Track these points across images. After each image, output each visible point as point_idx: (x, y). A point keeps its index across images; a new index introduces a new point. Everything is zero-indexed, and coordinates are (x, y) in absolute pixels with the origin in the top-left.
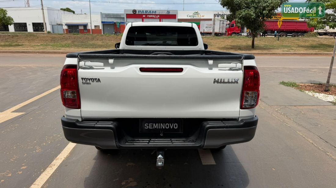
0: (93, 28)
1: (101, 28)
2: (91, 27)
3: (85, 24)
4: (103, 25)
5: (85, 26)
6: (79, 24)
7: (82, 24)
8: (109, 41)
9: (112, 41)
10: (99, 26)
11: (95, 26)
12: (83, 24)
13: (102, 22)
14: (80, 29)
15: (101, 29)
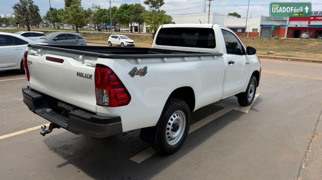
0: (251, 31)
1: (259, 31)
2: (249, 30)
3: (243, 27)
4: (262, 28)
5: (244, 29)
6: (238, 27)
7: (240, 27)
8: (253, 43)
9: (256, 44)
10: (257, 29)
11: (253, 29)
12: (242, 27)
13: (261, 25)
14: (238, 32)
15: (259, 33)
